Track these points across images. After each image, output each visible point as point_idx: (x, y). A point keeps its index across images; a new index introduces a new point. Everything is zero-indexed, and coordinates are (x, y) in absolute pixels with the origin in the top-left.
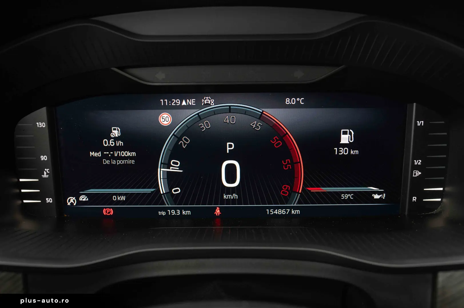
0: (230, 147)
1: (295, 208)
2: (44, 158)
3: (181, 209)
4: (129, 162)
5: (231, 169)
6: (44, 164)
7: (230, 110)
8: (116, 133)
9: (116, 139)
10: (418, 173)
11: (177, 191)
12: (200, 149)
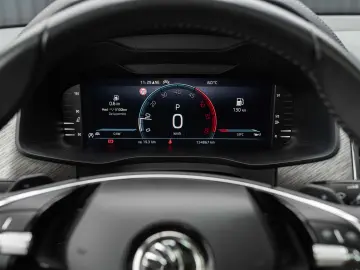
0: (177, 107)
1: (212, 140)
2: (77, 111)
3: (150, 140)
4: (123, 114)
5: (178, 118)
6: (78, 115)
7: (178, 87)
8: (116, 98)
9: (116, 102)
10: (277, 122)
11: (148, 130)
12: (161, 109)
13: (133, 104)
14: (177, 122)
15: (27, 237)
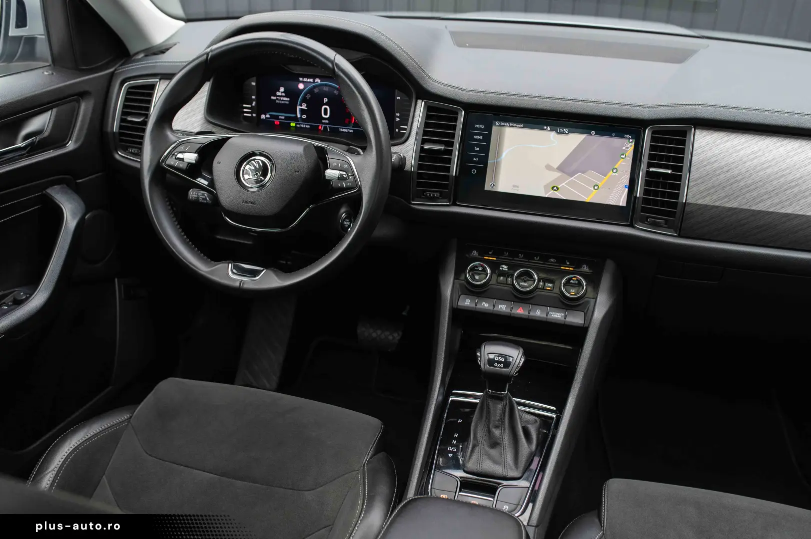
0: (326, 100)
1: (351, 129)
2: (253, 97)
3: (306, 125)
4: (286, 102)
5: (326, 110)
6: (254, 100)
7: (326, 85)
8: (282, 89)
9: (282, 92)
10: (398, 119)
11: (304, 117)
12: (314, 100)
13: (293, 94)
14: (326, 112)
15: (196, 155)
